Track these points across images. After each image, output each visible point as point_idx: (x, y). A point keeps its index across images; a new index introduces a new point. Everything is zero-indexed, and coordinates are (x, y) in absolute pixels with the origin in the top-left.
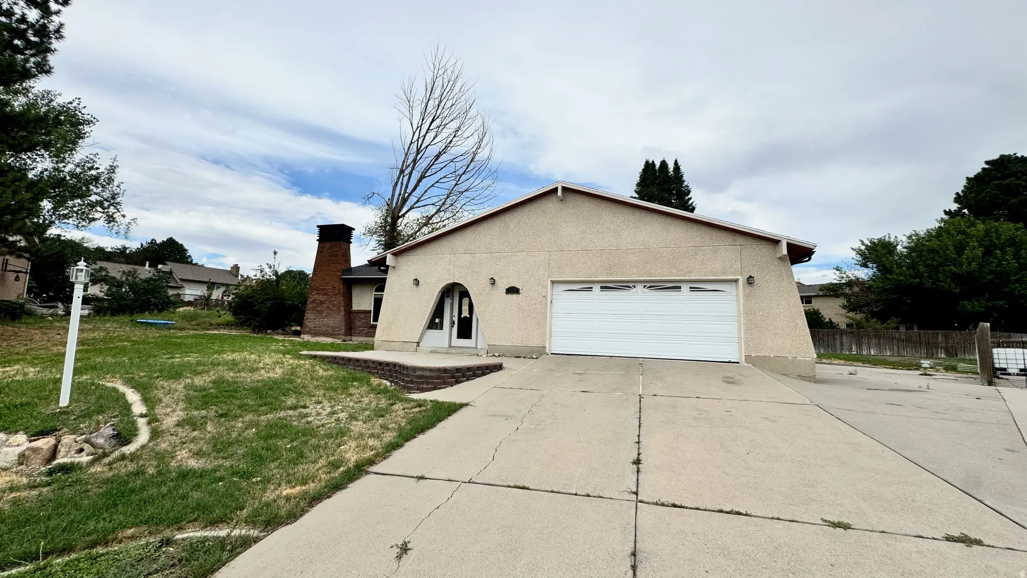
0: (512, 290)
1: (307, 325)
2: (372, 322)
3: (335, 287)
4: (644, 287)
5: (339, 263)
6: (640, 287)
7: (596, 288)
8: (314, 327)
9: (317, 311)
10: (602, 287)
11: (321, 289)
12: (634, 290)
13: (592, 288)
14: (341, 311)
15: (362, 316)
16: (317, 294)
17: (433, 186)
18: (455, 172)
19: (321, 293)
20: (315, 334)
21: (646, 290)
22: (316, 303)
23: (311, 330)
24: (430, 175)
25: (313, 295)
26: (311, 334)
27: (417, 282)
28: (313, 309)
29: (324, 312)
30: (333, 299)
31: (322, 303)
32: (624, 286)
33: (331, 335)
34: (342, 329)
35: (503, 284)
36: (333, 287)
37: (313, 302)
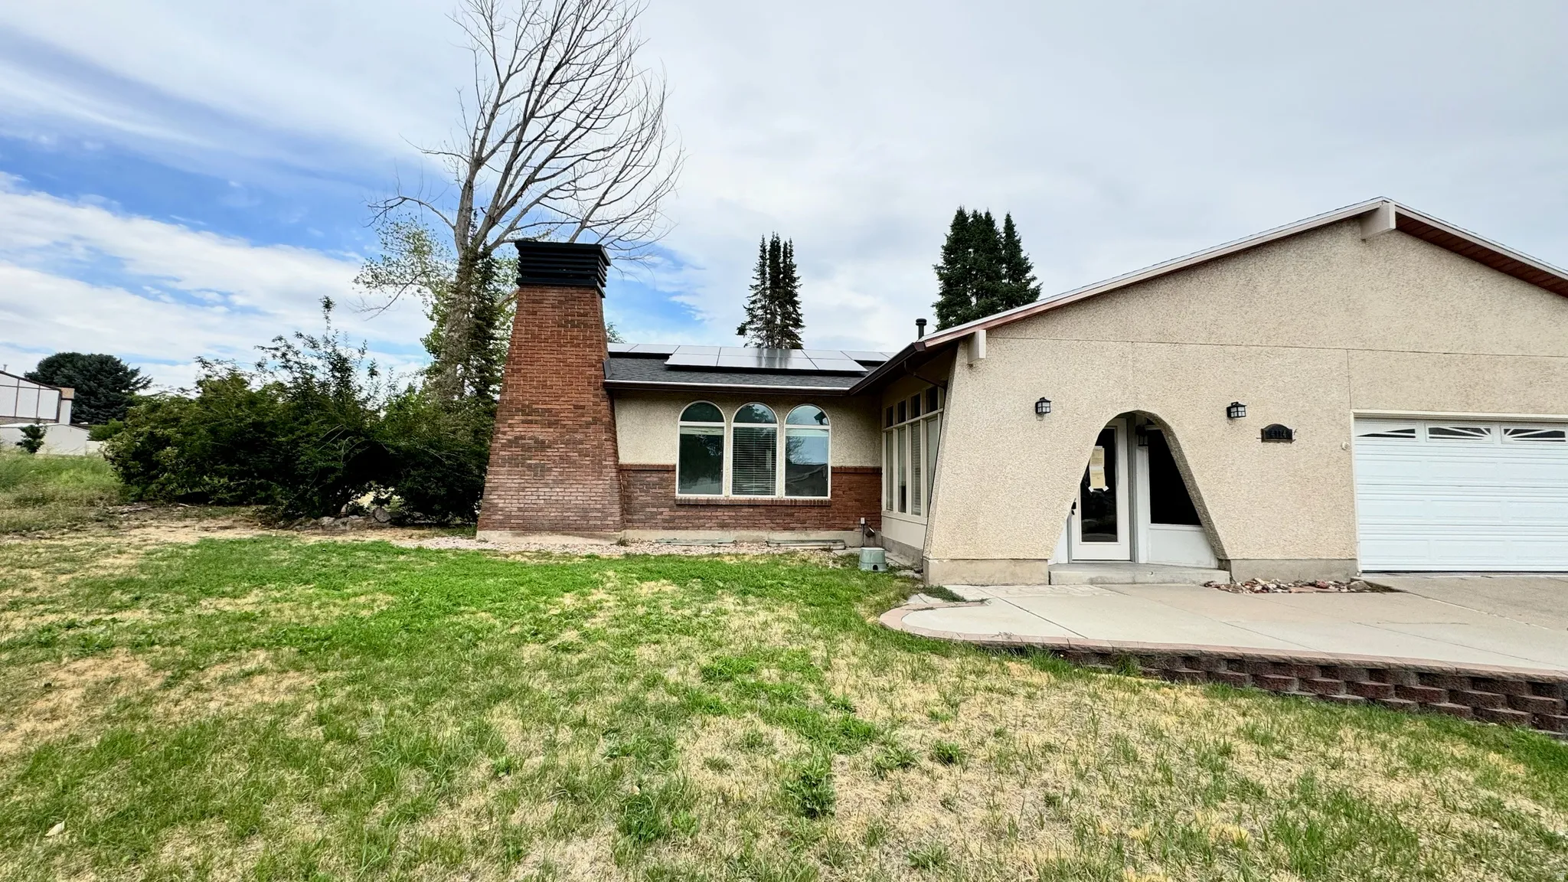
0: (1277, 434)
1: (495, 505)
2: (677, 494)
3: (583, 407)
4: (1506, 431)
5: (590, 346)
6: (1497, 430)
7: (1422, 431)
8: (520, 510)
9: (530, 466)
10: (1432, 431)
11: (536, 411)
12: (1487, 438)
13: (1413, 431)
14: (606, 467)
15: (654, 478)
16: (524, 422)
17: (537, 201)
18: (574, 181)
19: (536, 422)
20: (527, 527)
21: (1508, 438)
22: (523, 447)
23: (509, 517)
24: (544, 179)
25: (510, 426)
26: (511, 528)
27: (1040, 408)
28: (513, 461)
29: (550, 470)
30: (578, 436)
31: (542, 446)
32: (1470, 428)
33: (576, 529)
34: (611, 514)
35: (1256, 419)
36: (576, 407)
37: (510, 443)
